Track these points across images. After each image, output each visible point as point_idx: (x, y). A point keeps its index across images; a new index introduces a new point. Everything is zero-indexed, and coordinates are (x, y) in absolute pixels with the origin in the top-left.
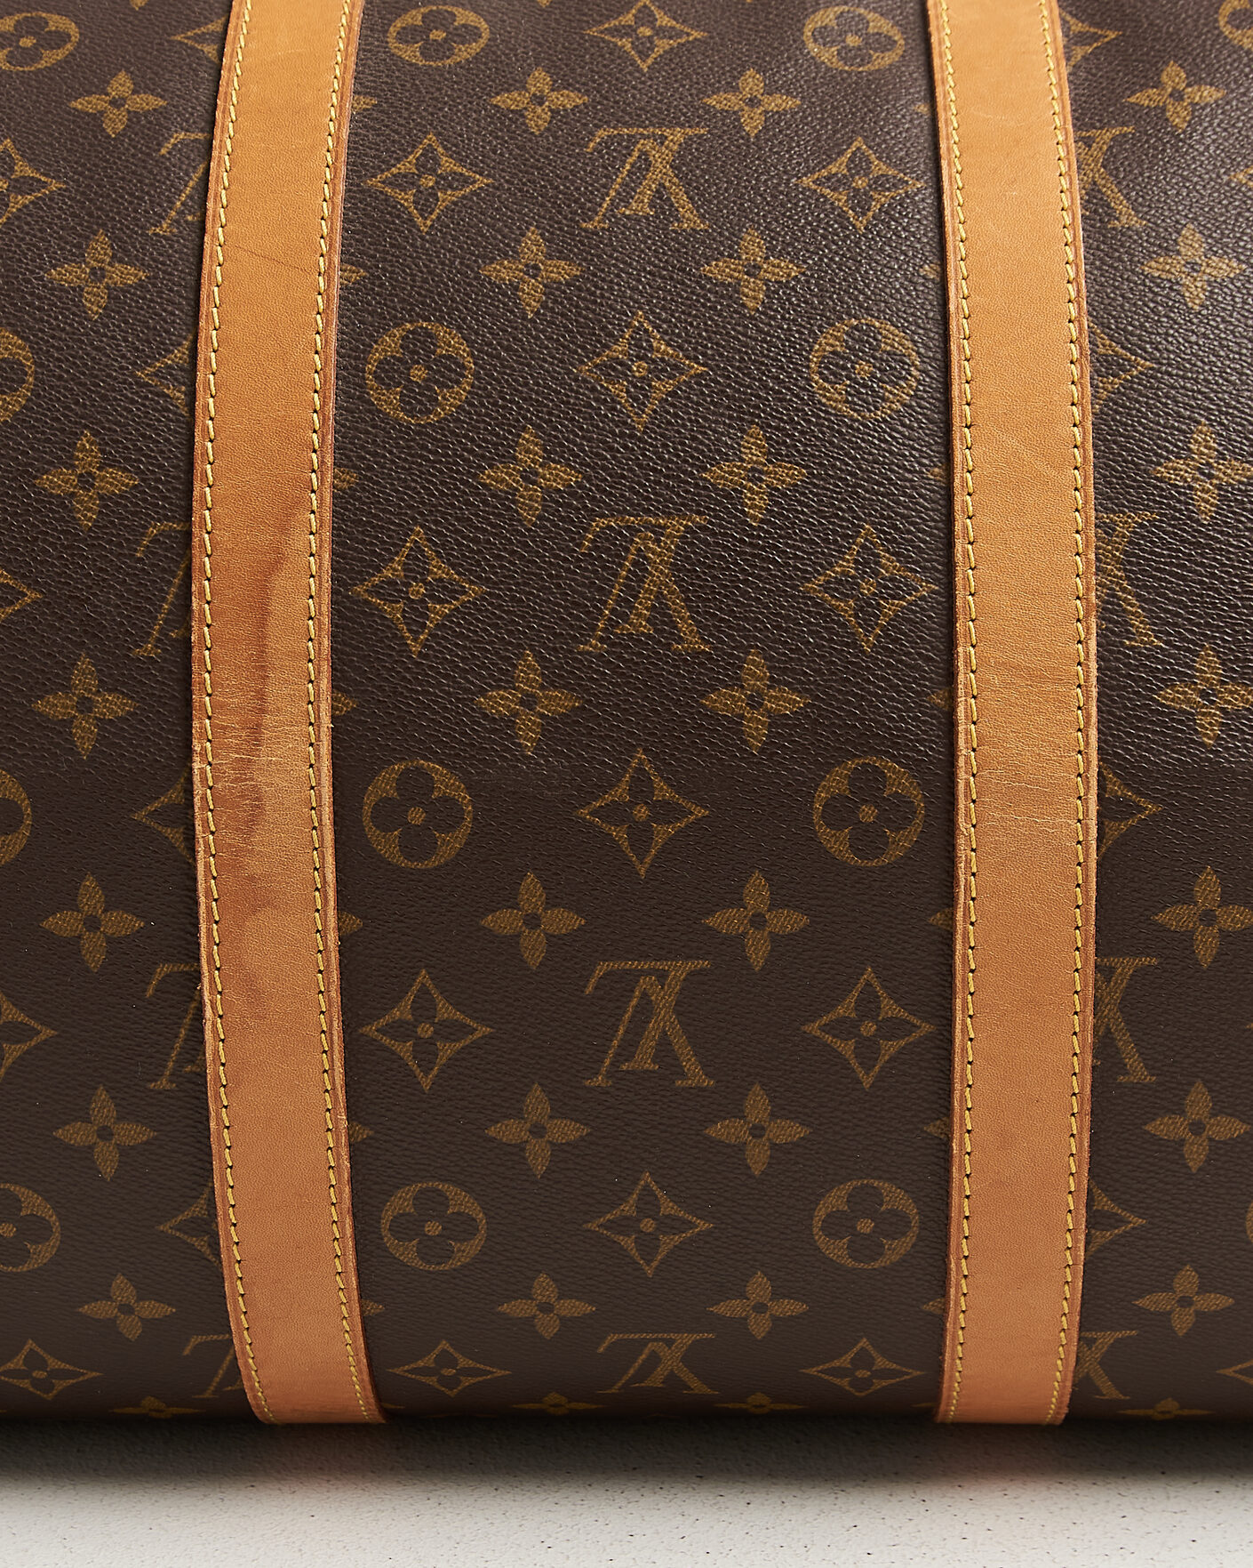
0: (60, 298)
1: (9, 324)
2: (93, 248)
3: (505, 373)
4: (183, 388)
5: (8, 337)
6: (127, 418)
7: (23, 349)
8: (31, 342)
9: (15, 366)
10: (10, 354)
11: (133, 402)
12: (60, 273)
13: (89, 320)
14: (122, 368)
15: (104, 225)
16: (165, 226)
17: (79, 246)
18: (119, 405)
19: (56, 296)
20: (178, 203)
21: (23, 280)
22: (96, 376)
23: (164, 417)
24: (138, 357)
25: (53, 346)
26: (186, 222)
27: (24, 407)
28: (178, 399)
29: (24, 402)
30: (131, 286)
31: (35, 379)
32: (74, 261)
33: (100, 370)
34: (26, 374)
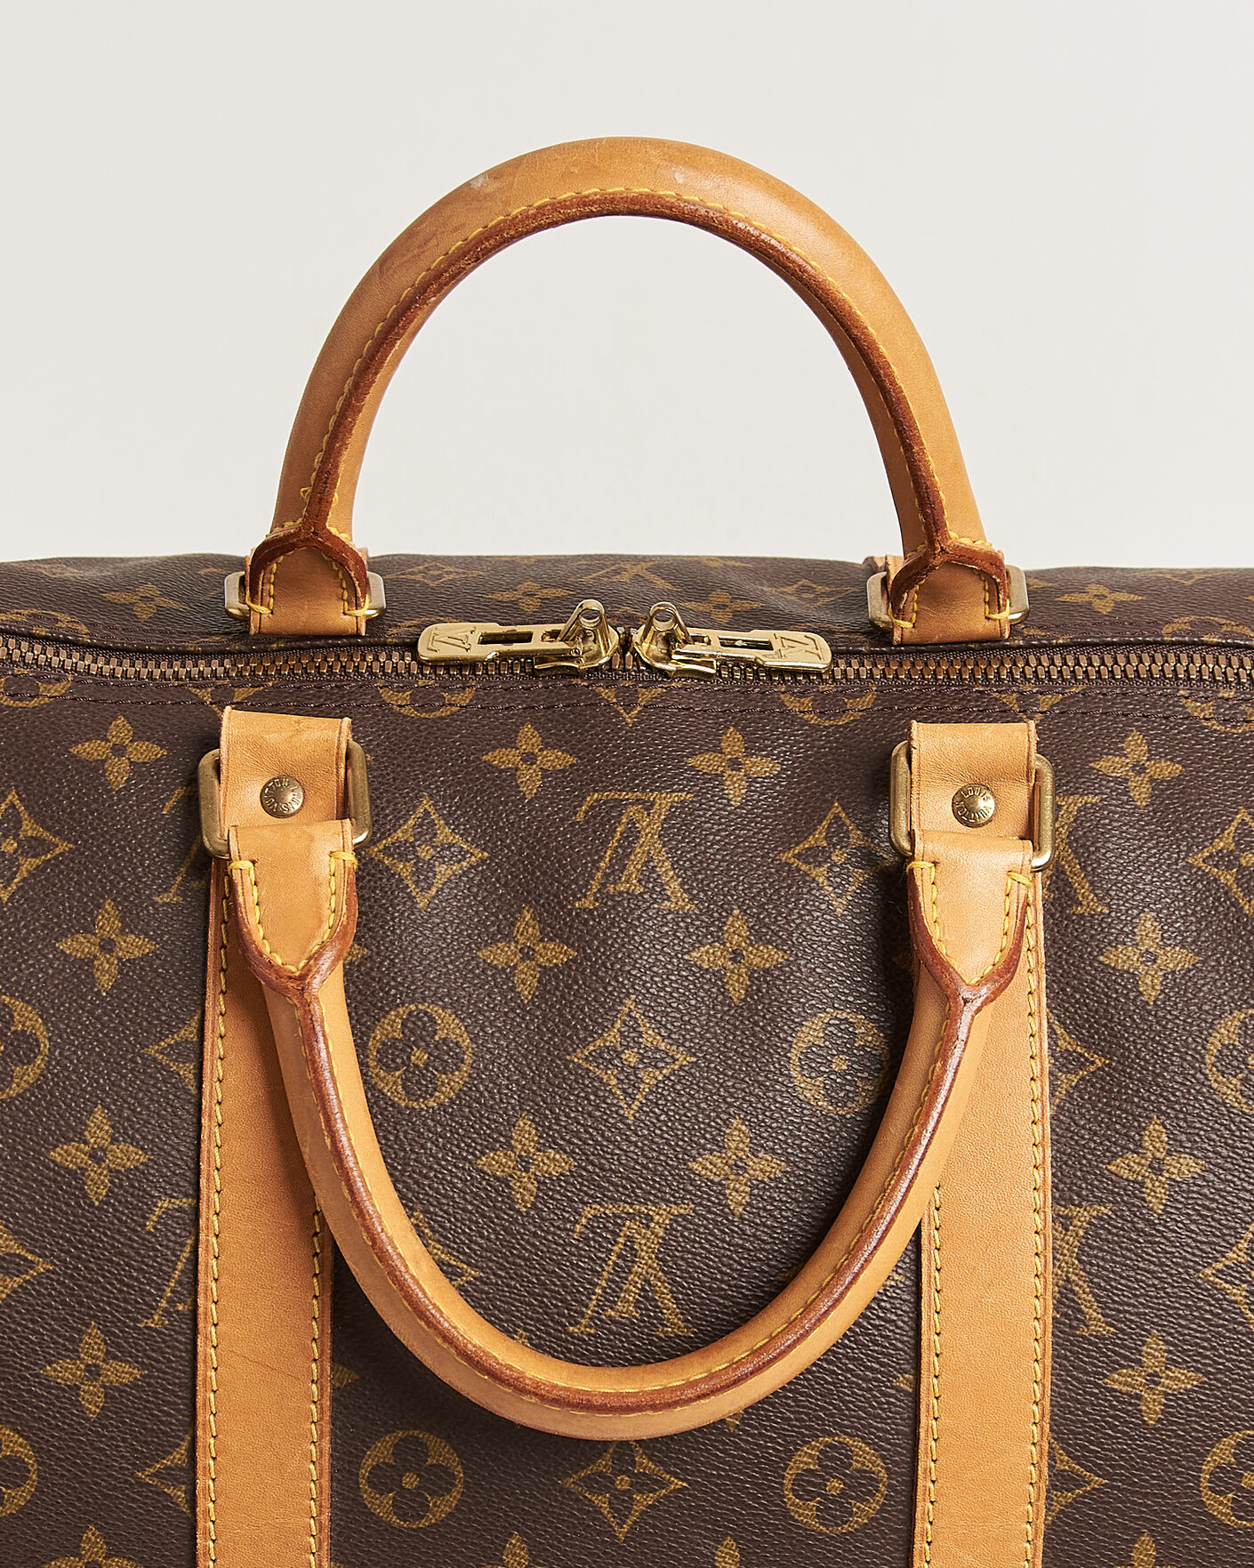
0: (57, 1397)
1: (8, 1422)
2: (87, 1343)
3: (493, 1483)
4: (184, 1487)
5: (9, 1435)
6: (130, 1515)
7: (25, 1448)
8: (32, 1441)
9: (15, 1463)
10: (12, 1451)
11: (134, 1500)
12: (55, 1370)
13: (87, 1419)
14: (122, 1468)
15: (94, 1317)
16: (156, 1317)
17: (71, 1340)
18: (121, 1504)
19: (52, 1394)
20: (168, 1290)
21: (20, 1376)
22: (98, 1476)
23: (165, 1513)
24: (137, 1458)
25: (53, 1446)
26: (177, 1312)
27: (29, 1501)
28: (179, 1497)
29: (29, 1497)
30: (126, 1385)
31: (38, 1476)
32: (69, 1357)
33: (101, 1470)
34: (29, 1471)
